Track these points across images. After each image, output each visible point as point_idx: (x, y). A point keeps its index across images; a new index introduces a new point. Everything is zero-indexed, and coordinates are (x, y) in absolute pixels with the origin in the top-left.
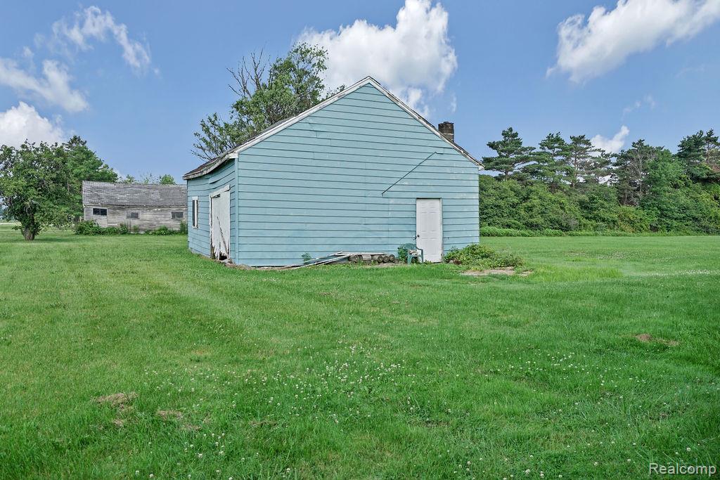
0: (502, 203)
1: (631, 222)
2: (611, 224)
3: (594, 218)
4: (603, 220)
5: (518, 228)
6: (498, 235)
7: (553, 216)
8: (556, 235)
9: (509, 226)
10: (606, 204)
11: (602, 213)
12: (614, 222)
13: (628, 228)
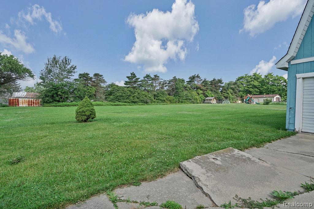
0: (124, 95)
1: (170, 101)
2: (163, 101)
3: (158, 99)
4: (161, 100)
5: (129, 103)
6: (121, 105)
7: (142, 99)
8: (142, 105)
9: (126, 102)
10: (162, 95)
11: (160, 98)
12: (164, 100)
13: (169, 102)
